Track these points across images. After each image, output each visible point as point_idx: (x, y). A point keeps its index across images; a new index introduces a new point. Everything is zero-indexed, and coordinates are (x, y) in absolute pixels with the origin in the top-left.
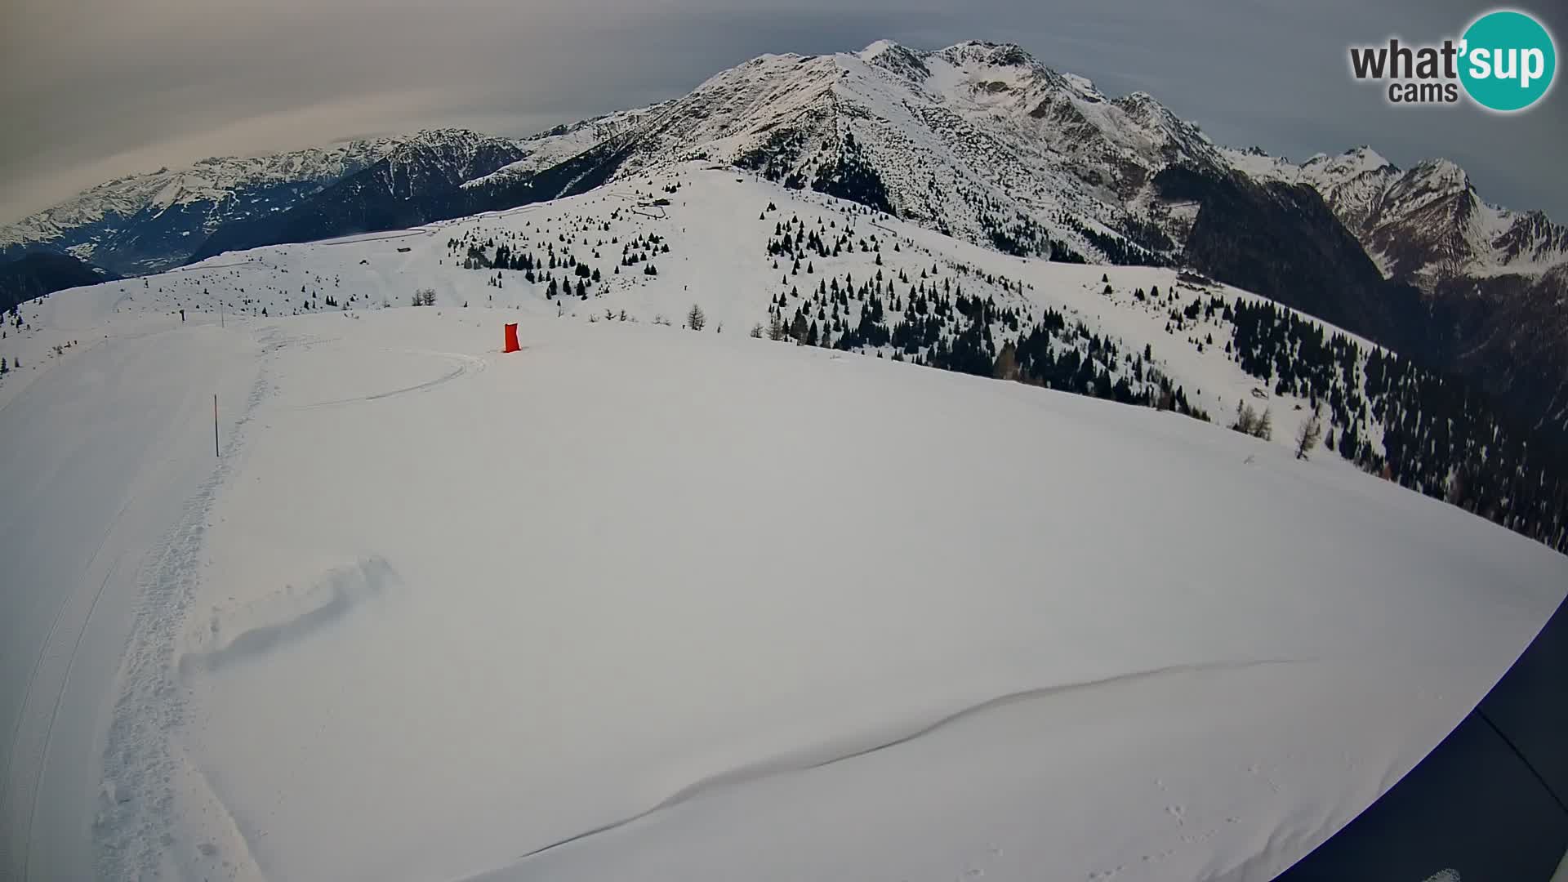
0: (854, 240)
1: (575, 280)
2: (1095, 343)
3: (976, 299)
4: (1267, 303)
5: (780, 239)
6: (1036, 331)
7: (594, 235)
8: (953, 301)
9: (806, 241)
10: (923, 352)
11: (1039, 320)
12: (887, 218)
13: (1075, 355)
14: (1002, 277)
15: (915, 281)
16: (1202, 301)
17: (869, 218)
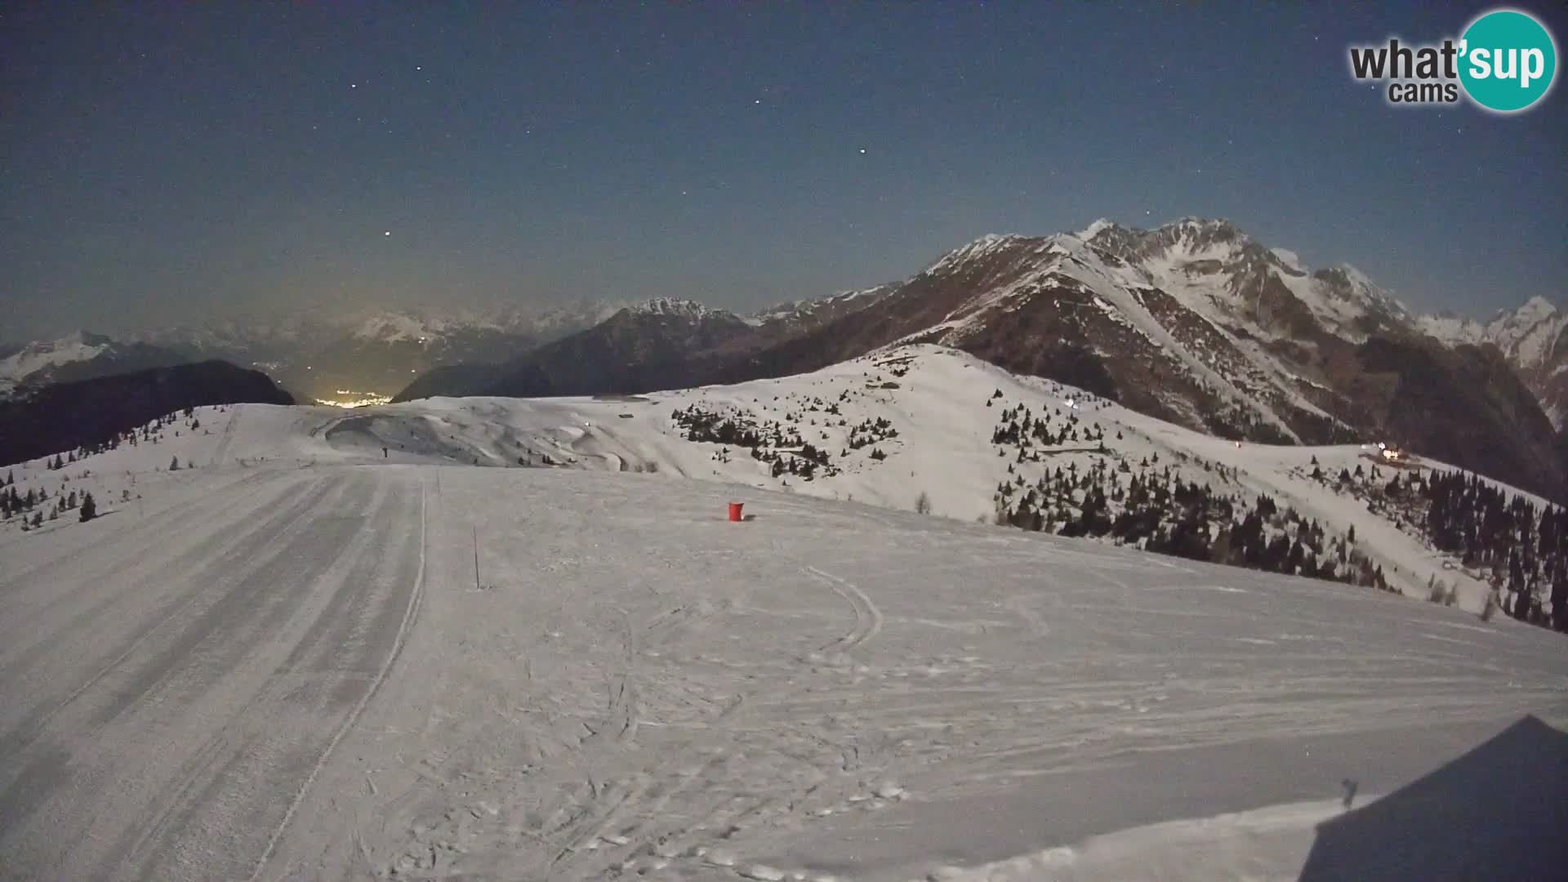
0: (1078, 428)
1: (802, 462)
2: (1303, 525)
3: (1193, 486)
4: (1458, 472)
5: (1007, 426)
6: (1249, 517)
7: (821, 416)
8: (1172, 489)
9: (1032, 429)
10: (1143, 541)
11: (1253, 506)
12: (1110, 404)
13: (1286, 539)
14: (1219, 463)
15: (1136, 470)
16: (1401, 477)
17: (1093, 404)
